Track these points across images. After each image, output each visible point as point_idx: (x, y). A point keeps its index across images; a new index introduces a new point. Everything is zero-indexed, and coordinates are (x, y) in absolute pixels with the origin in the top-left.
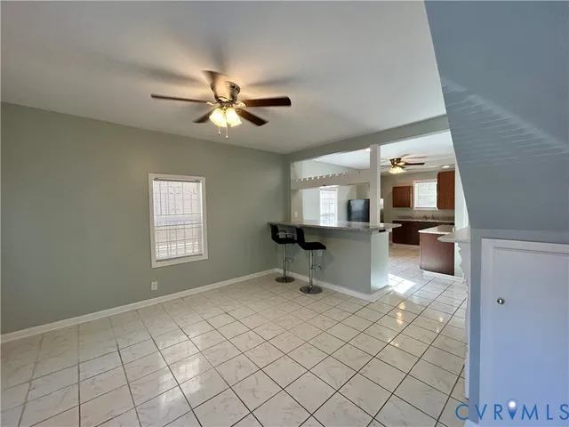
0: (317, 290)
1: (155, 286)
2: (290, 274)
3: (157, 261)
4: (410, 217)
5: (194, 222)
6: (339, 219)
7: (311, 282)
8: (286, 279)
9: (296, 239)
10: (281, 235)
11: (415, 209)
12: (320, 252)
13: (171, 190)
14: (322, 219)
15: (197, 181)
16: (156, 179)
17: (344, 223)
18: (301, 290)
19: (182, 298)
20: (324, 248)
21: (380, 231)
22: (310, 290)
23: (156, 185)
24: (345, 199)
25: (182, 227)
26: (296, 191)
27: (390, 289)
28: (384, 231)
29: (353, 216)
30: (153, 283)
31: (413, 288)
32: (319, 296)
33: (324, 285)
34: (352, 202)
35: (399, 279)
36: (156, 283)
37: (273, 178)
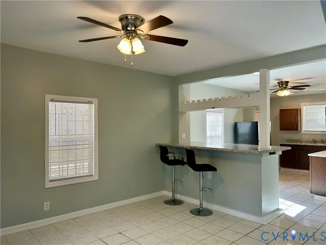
0: (209, 213)
1: (47, 206)
2: (178, 197)
3: (51, 181)
4: (298, 141)
5: (86, 142)
6: (225, 142)
7: (201, 204)
8: (174, 202)
9: (185, 160)
10: (171, 157)
11: (303, 132)
12: (209, 174)
13: (65, 111)
14: (208, 141)
15: (90, 103)
16: (52, 100)
17: (230, 146)
18: (191, 212)
19: (73, 219)
20: (214, 169)
21: (271, 154)
22: (200, 212)
23: (51, 106)
24: (231, 122)
25: (73, 147)
26: (183, 113)
27: (281, 212)
28: (274, 153)
29: (240, 139)
30: (45, 203)
31: (303, 212)
32: (210, 217)
33: (214, 207)
34: (239, 125)
35: (288, 203)
36: (49, 202)
37: (161, 100)
